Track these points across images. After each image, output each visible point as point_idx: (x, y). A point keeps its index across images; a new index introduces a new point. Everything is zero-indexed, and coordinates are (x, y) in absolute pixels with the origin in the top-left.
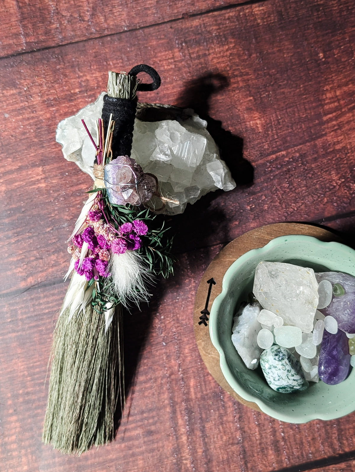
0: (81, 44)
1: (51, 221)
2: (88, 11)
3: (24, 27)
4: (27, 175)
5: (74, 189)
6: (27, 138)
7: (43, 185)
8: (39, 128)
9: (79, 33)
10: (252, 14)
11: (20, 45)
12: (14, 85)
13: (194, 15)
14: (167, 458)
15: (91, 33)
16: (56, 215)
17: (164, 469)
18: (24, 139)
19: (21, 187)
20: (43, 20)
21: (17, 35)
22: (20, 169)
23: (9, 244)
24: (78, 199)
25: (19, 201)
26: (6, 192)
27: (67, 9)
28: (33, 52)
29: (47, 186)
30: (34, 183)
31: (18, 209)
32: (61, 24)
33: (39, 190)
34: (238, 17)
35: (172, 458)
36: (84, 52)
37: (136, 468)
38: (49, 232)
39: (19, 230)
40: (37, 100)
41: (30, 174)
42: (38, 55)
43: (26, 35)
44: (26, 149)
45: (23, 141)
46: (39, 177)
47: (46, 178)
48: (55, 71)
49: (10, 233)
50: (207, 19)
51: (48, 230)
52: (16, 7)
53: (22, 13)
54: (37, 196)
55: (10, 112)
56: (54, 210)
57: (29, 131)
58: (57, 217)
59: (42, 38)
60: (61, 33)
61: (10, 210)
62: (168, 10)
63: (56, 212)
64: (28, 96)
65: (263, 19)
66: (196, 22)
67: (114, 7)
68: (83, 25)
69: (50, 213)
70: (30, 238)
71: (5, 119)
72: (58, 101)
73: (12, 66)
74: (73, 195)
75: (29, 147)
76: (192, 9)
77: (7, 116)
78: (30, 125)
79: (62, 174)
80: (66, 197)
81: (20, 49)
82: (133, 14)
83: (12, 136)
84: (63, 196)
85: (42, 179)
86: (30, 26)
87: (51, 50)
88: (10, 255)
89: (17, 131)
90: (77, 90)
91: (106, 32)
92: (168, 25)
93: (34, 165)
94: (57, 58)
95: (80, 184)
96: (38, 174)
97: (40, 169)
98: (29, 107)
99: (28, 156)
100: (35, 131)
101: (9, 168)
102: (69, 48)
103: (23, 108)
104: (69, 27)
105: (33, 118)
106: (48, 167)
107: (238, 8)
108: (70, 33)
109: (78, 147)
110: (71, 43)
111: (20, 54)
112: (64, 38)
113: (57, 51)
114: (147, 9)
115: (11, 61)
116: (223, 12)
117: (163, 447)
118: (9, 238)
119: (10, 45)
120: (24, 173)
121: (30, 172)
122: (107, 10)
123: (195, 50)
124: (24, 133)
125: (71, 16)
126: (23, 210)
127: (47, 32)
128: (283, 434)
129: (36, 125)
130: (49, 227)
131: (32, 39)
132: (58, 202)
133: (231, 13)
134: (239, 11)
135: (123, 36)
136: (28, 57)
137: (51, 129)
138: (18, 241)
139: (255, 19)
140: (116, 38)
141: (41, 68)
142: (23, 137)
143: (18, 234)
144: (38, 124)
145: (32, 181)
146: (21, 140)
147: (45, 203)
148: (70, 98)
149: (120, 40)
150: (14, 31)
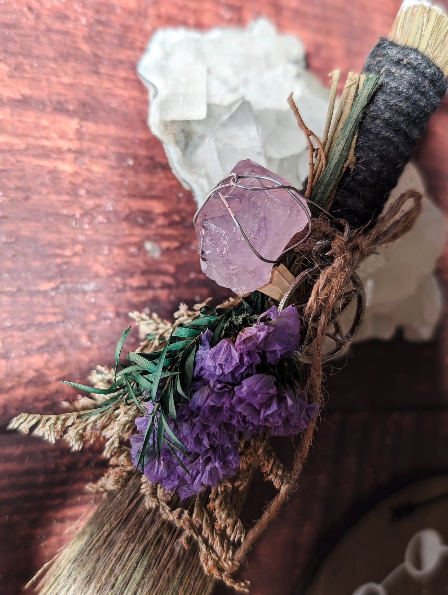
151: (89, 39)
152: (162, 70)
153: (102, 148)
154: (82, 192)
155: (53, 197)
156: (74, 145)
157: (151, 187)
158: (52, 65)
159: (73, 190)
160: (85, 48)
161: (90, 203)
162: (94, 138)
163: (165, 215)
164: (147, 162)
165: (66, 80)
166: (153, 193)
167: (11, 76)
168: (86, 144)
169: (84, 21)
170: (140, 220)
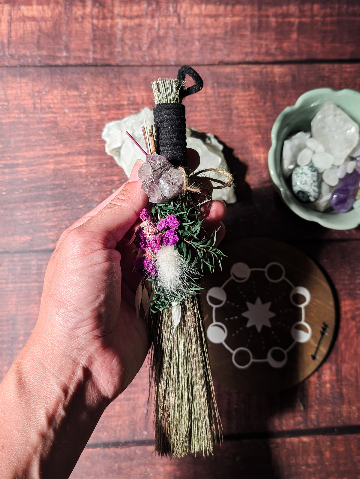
0: (135, 68)
1: (84, 200)
2: (146, 44)
3: (94, 45)
4: (73, 160)
5: (108, 178)
6: (79, 131)
7: (83, 170)
8: (89, 126)
9: (135, 59)
10: (272, 72)
11: (88, 58)
12: (77, 88)
13: (227, 64)
14: (140, 408)
15: (145, 61)
16: (89, 196)
17: (135, 416)
18: (76, 132)
19: (66, 168)
20: (110, 43)
21: (87, 51)
22: (69, 154)
23: (48, 211)
24: (109, 187)
25: (62, 179)
26: (54, 170)
27: (131, 39)
28: (96, 66)
29: (87, 172)
30: (77, 167)
31: (60, 186)
32: (123, 49)
33: (80, 173)
34: (261, 73)
35: (143, 409)
36: (137, 74)
37: (113, 411)
38: (81, 209)
39: (57, 202)
40: (92, 103)
41: (76, 160)
42: (101, 69)
43: (95, 52)
44: (76, 140)
45: (75, 133)
46: (82, 164)
47: (87, 166)
48: (111, 85)
49: (50, 203)
50: (237, 69)
51: (81, 206)
52: (90, 30)
53: (95, 35)
54: (78, 178)
55: (70, 108)
56: (89, 192)
57: (82, 127)
58: (90, 198)
59: (106, 57)
60: (122, 56)
61: (54, 185)
62: (208, 56)
63: (90, 194)
64: (86, 99)
65: (280, 78)
66: (228, 69)
67: (166, 44)
68: (140, 54)
69: (85, 194)
70: (65, 210)
71: (65, 113)
72: (108, 108)
73: (78, 74)
74: (106, 183)
75: (79, 138)
76: (227, 59)
77: (66, 111)
78: (83, 121)
79: (101, 165)
80: (100, 184)
81: (87, 62)
82: (181, 53)
83: (67, 127)
84: (98, 183)
85: (84, 165)
86: (99, 45)
87: (111, 68)
88: (46, 221)
89: (72, 124)
90: (126, 103)
91: (157, 63)
92: (206, 68)
93: (80, 154)
94: (115, 75)
95: (114, 175)
96: (81, 161)
97: (84, 158)
98: (85, 108)
99: (77, 146)
100: (86, 127)
101: (60, 152)
102: (126, 69)
103: (80, 108)
104: (129, 53)
105: (86, 117)
106: (90, 157)
107: (263, 66)
108: (128, 58)
109: (119, 145)
110: (128, 66)
111: (86, 65)
112: (124, 60)
113: (116, 69)
114: (192, 52)
115: (78, 69)
116: (251, 66)
117: (138, 398)
118: (48, 206)
119: (80, 58)
120: (71, 158)
121: (75, 158)
122: (161, 46)
123: (223, 90)
124: (77, 127)
125: (132, 45)
126: (64, 187)
127: (111, 53)
128: (235, 406)
129: (88, 123)
130: (82, 204)
131: (98, 56)
132: (93, 186)
133: (257, 68)
134: (263, 68)
135: (170, 68)
136: (93, 69)
137: (99, 128)
138: (55, 211)
139: (274, 77)
140: (164, 69)
141: (101, 80)
142: (76, 130)
143: (56, 205)
144: (89, 122)
145: (76, 166)
146: (73, 132)
147: (83, 185)
148: (119, 107)
149: (167, 71)
150: (85, 46)
151: (86, 132)
152: (108, 135)
153: (94, 163)
154: (89, 177)
155: (81, 180)
156: (85, 164)
157: (112, 172)
158: (76, 142)
159: (87, 177)
160: (85, 134)
161: (92, 180)
162: (92, 161)
163: (118, 180)
164: (110, 165)
165: (80, 145)
166: (113, 174)
167: (64, 147)
168: (89, 163)
169: (84, 127)
170: (110, 183)
